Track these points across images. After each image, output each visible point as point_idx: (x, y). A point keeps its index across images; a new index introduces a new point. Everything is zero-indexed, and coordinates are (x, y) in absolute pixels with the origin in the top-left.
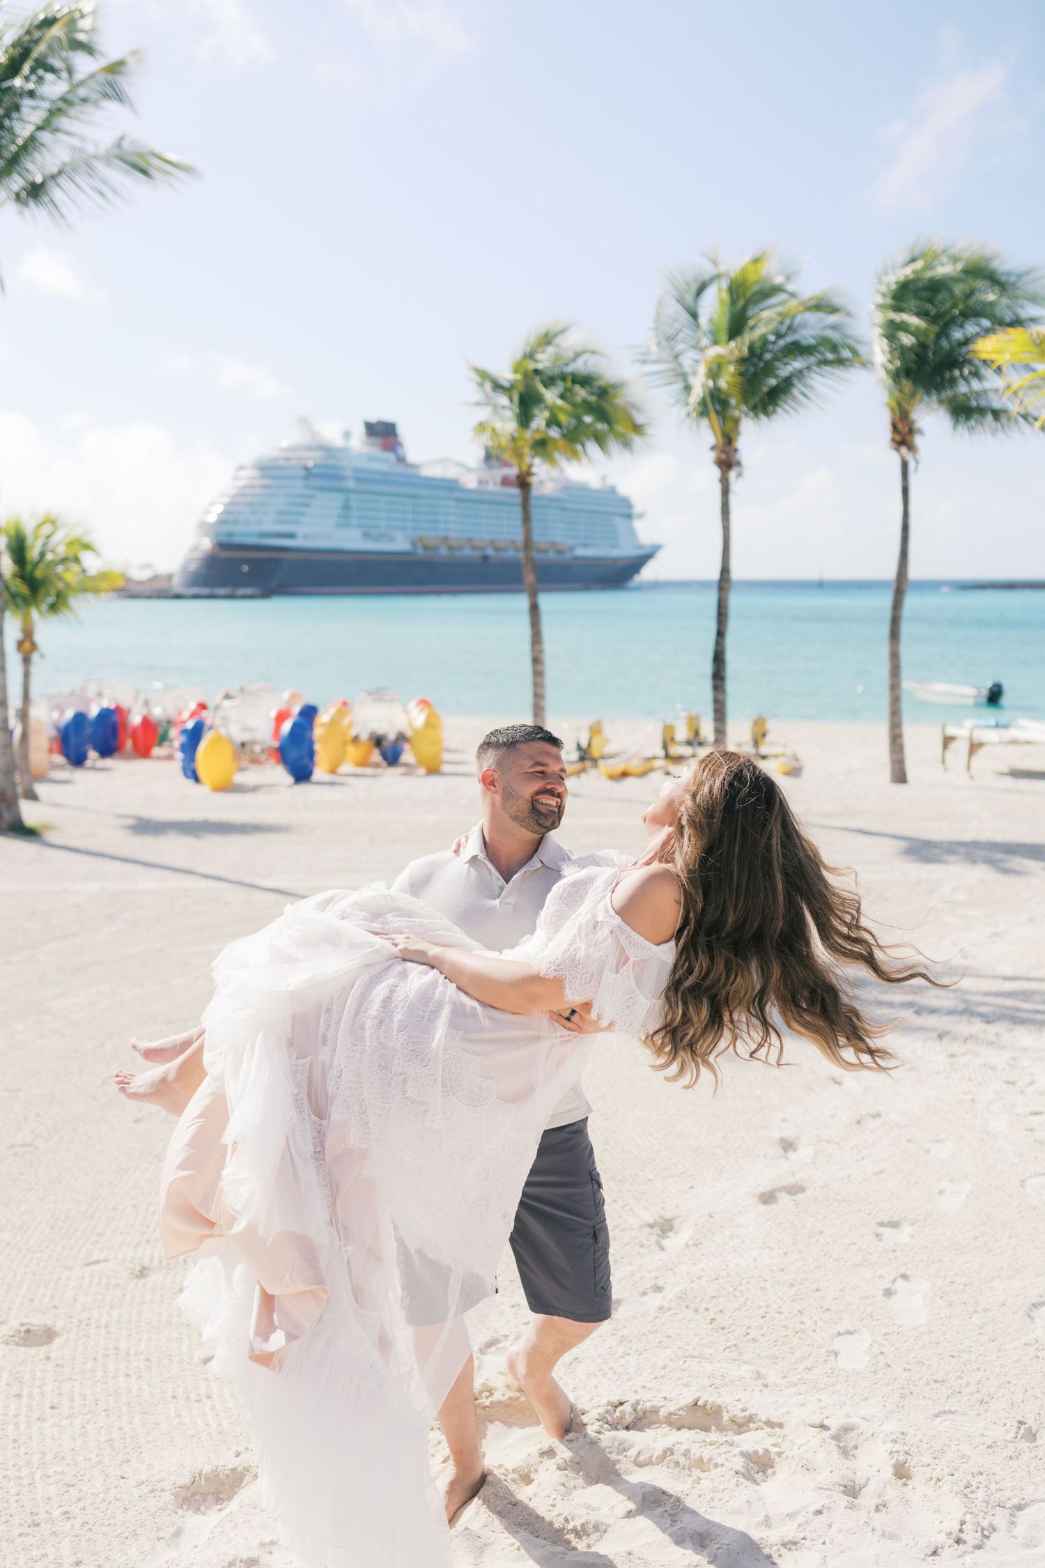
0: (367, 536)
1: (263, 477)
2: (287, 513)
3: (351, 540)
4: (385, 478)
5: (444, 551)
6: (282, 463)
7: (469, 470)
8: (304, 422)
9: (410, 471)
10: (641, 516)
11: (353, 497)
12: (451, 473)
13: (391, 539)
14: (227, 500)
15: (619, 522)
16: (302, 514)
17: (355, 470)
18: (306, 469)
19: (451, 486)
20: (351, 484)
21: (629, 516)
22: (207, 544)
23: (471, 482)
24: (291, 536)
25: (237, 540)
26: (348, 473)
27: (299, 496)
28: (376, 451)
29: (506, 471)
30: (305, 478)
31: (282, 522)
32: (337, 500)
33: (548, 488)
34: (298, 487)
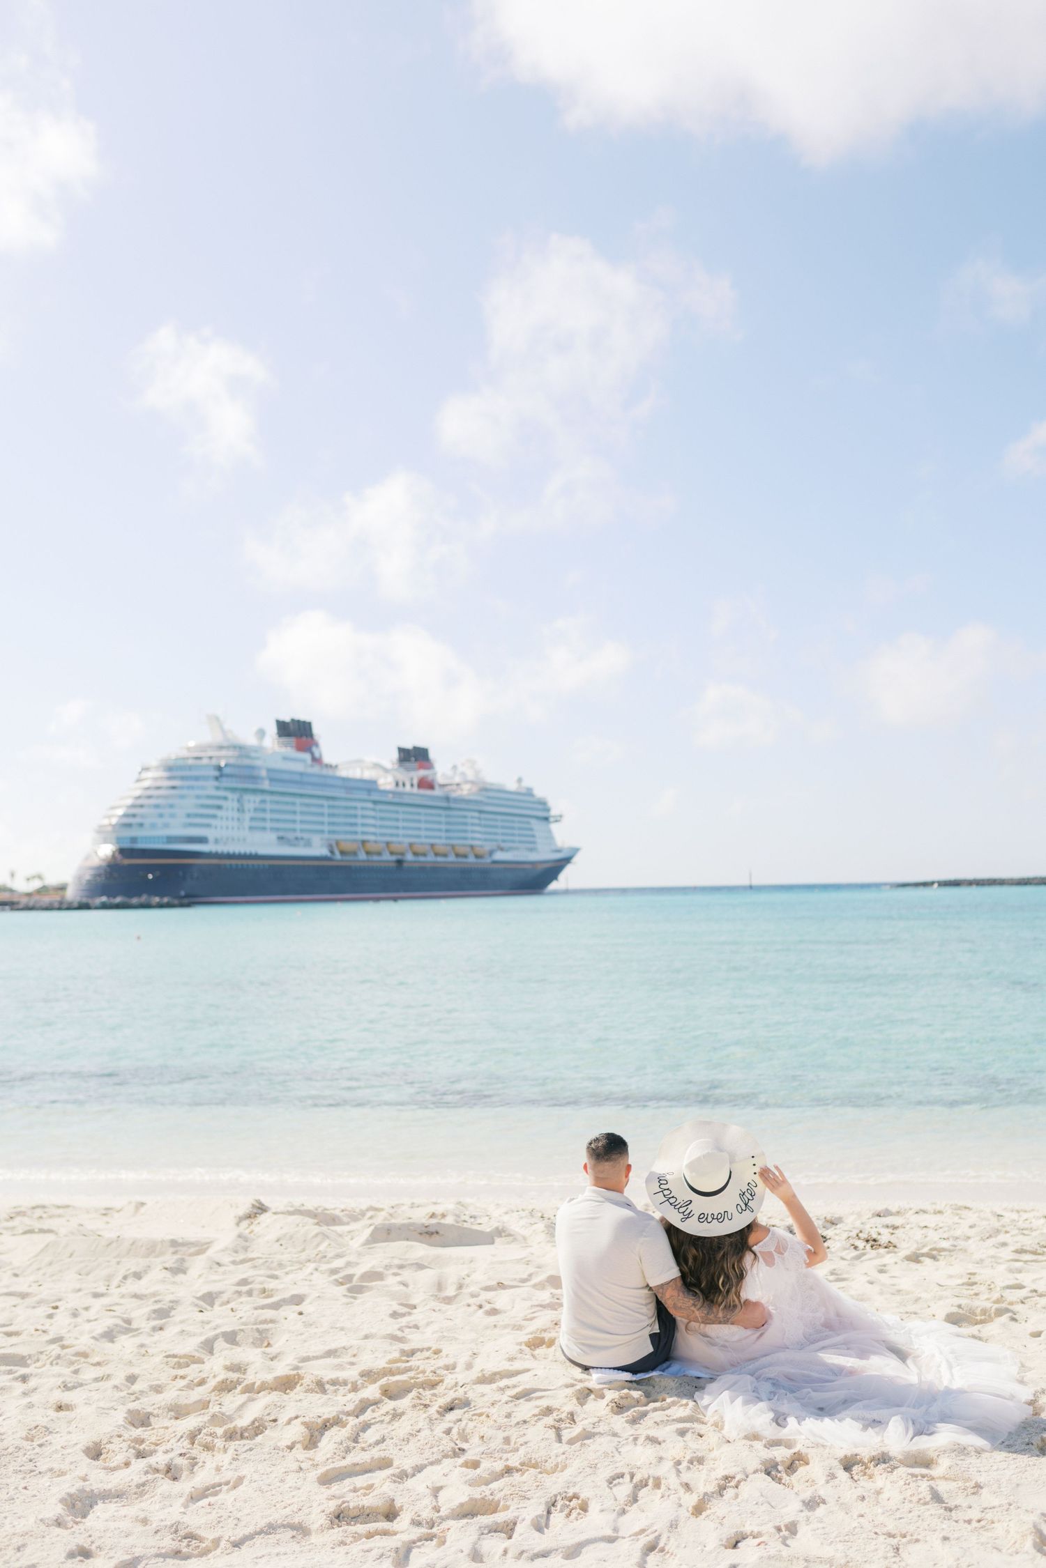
0: (281, 840)
1: (170, 778)
2: (197, 815)
3: (265, 844)
4: (299, 779)
5: (362, 856)
6: (190, 762)
7: (386, 770)
8: (215, 720)
9: (325, 772)
10: (558, 819)
11: (268, 798)
12: (368, 774)
13: (308, 844)
14: (129, 802)
15: (535, 824)
16: (214, 816)
17: (269, 770)
18: (219, 768)
19: (369, 787)
20: (266, 785)
21: (546, 819)
22: (107, 850)
23: (386, 782)
24: (202, 840)
25: (140, 845)
26: (264, 773)
27: (209, 797)
28: (290, 752)
29: (422, 773)
30: (217, 778)
31: (191, 825)
32: (252, 801)
33: (465, 791)
34: (210, 787)
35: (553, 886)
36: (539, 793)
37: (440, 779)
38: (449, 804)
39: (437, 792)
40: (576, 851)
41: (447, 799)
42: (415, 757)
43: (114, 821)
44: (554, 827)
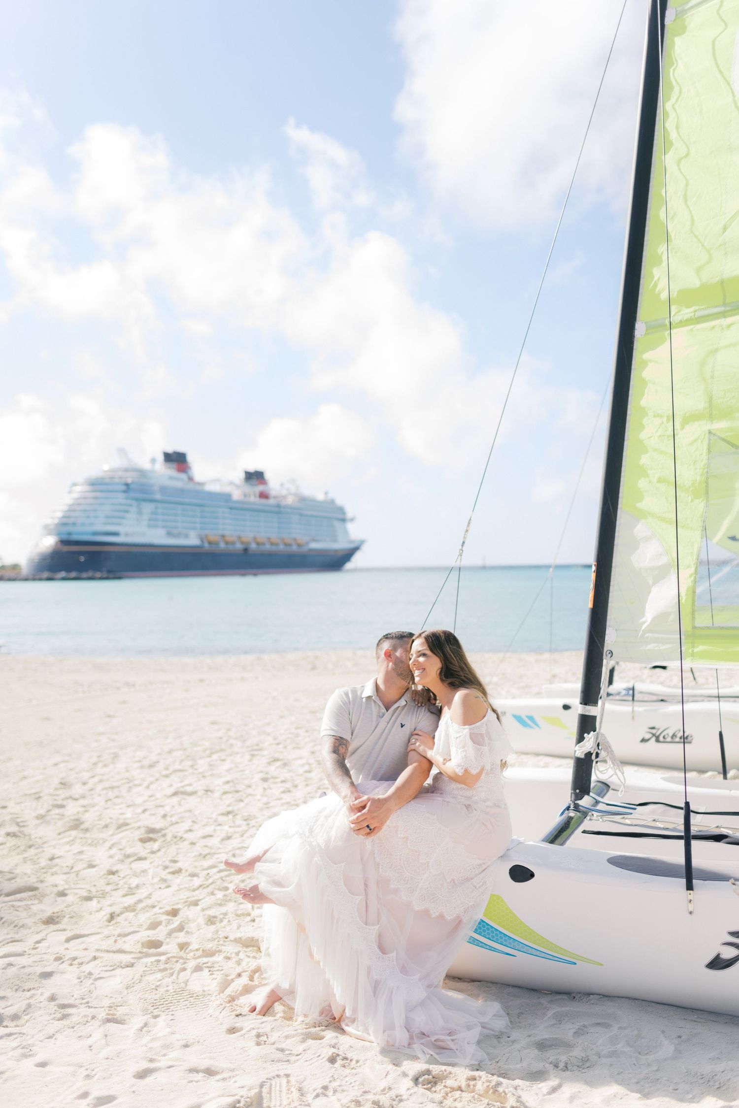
0: (169, 534)
1: (93, 491)
2: (112, 517)
3: (158, 537)
4: (181, 491)
5: (222, 545)
6: (106, 480)
7: (237, 486)
8: (122, 451)
9: (197, 487)
10: (352, 520)
11: (160, 505)
12: (227, 489)
13: (186, 536)
14: (65, 508)
15: (337, 524)
16: (123, 518)
17: (160, 486)
18: (127, 485)
19: (226, 498)
20: (158, 496)
21: (343, 520)
22: (51, 541)
23: (237, 495)
24: (115, 534)
25: (75, 537)
26: (156, 488)
27: (120, 505)
28: (173, 473)
29: (261, 488)
30: (125, 492)
31: (109, 524)
32: (148, 508)
33: (290, 500)
34: (121, 498)
35: (349, 566)
36: (339, 502)
37: (273, 493)
38: (279, 510)
39: (271, 501)
40: (362, 542)
41: (278, 506)
42: (255, 477)
43: (56, 521)
44: (350, 526)
